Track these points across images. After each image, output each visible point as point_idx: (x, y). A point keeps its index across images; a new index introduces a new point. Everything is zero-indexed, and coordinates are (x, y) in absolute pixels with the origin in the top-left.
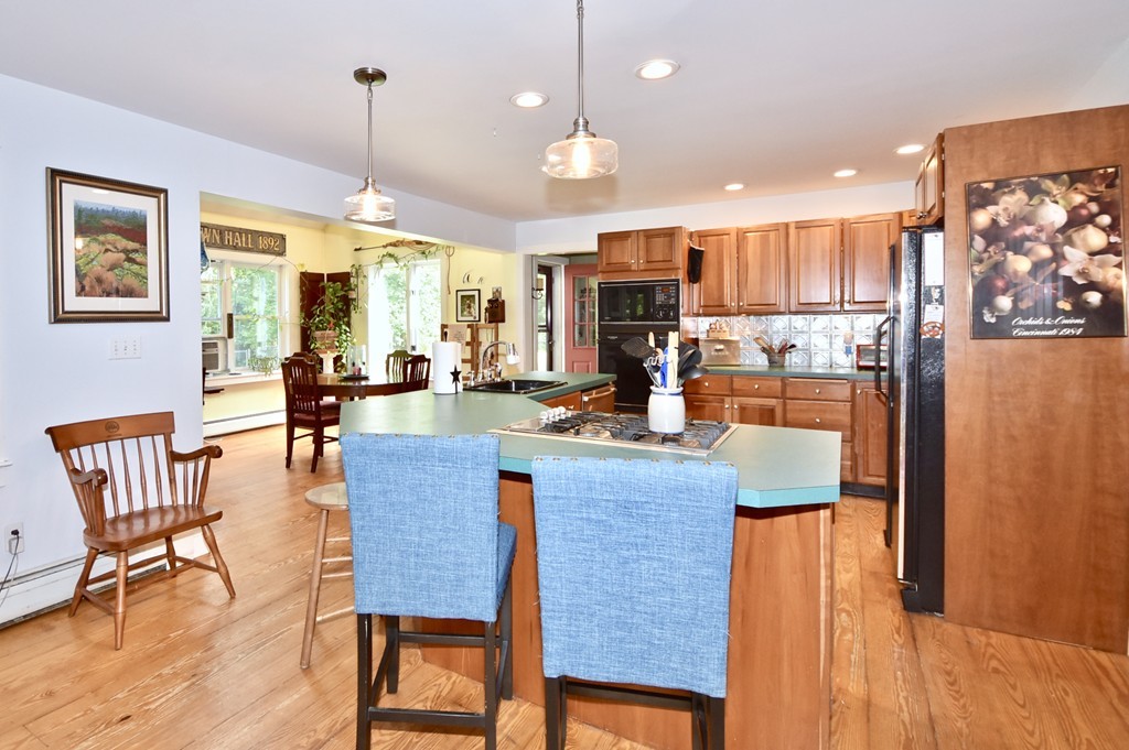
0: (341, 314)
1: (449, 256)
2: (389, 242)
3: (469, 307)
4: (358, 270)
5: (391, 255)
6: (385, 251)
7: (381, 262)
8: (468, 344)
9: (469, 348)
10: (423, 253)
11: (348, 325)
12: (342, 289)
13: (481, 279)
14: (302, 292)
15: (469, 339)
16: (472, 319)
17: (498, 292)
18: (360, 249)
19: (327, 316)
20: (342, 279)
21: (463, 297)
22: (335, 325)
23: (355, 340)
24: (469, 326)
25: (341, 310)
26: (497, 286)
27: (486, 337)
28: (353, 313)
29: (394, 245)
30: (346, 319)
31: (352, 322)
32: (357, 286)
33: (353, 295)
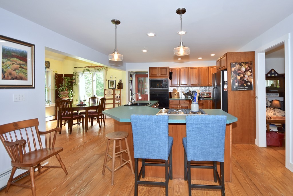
0: (70, 86)
1: (106, 71)
2: (86, 66)
3: (112, 85)
4: (76, 74)
5: (87, 70)
6: (85, 69)
7: (84, 71)
8: (112, 94)
9: (112, 95)
10: (98, 70)
11: (72, 89)
12: (70, 79)
13: (116, 77)
14: (55, 79)
15: (112, 93)
16: (113, 88)
17: (121, 81)
18: (76, 68)
19: (65, 87)
20: (70, 76)
21: (110, 82)
22: (68, 89)
23: (75, 94)
24: (112, 90)
25: (70, 85)
26: (120, 79)
27: (117, 93)
28: (74, 86)
29: (89, 67)
30: (72, 88)
31: (73, 88)
32: (75, 78)
33: (74, 81)
